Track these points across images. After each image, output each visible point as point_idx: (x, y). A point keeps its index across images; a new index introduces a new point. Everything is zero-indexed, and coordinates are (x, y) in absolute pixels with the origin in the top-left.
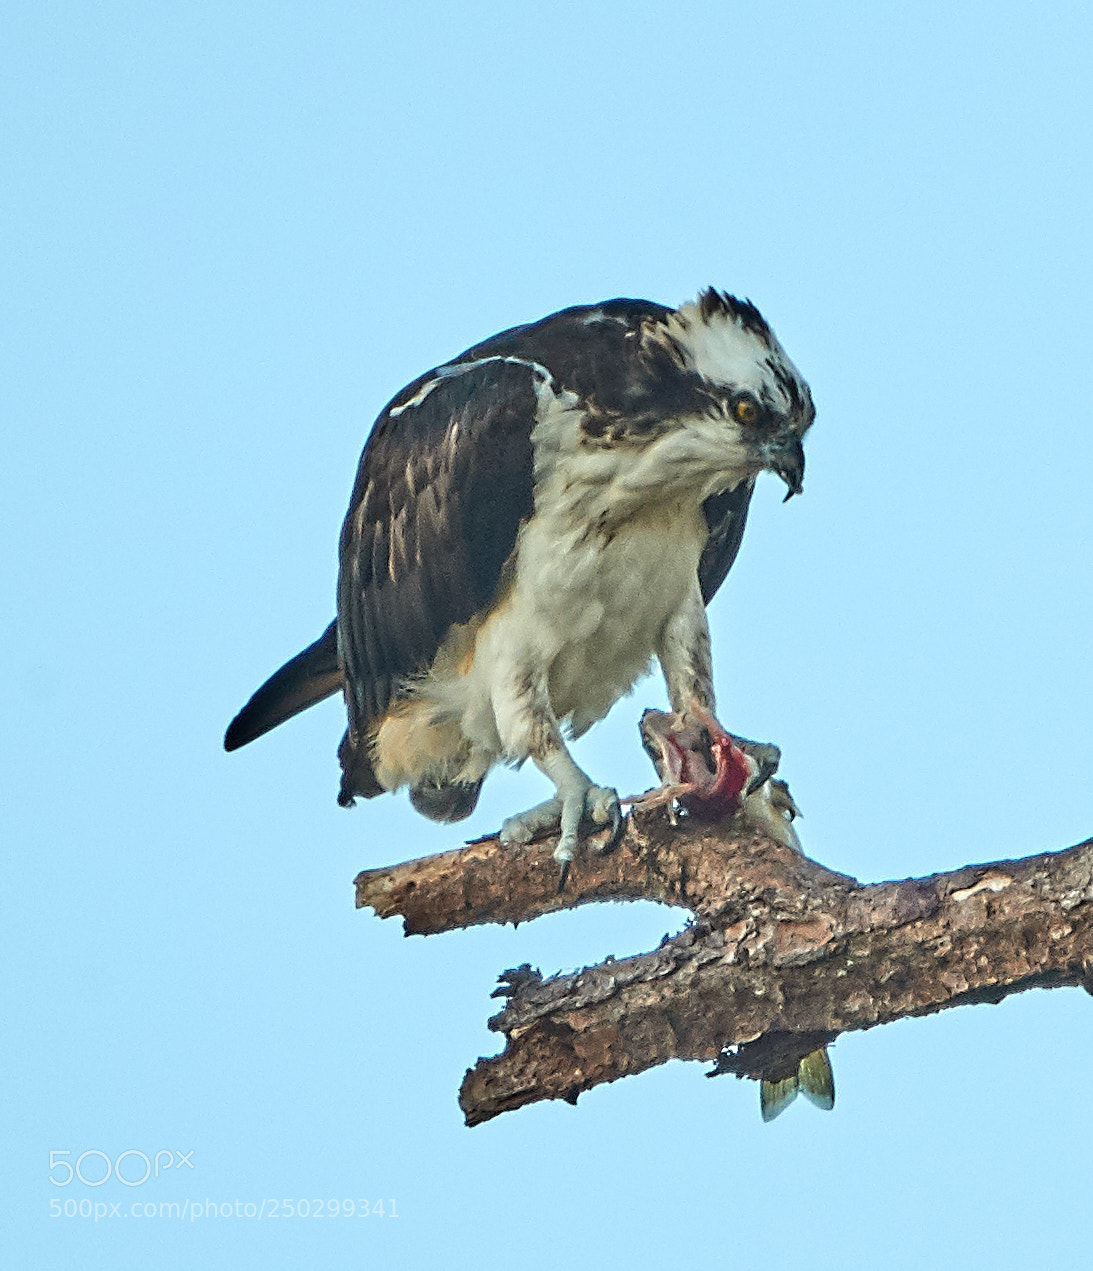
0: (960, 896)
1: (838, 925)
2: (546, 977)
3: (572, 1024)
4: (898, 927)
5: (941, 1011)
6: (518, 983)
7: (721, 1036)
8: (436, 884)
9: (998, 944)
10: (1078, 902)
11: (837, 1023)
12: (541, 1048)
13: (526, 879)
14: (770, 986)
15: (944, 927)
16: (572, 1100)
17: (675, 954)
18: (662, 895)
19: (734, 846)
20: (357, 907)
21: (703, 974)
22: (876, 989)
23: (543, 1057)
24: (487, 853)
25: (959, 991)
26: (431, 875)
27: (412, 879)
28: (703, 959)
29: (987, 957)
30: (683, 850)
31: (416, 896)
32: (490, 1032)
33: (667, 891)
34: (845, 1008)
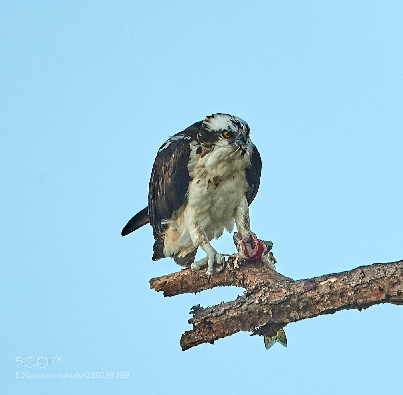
0: (322, 283)
1: (287, 292)
2: (204, 308)
3: (212, 322)
4: (304, 293)
5: (317, 316)
6: (197, 310)
7: (254, 324)
8: (172, 282)
9: (333, 297)
10: (356, 285)
11: (288, 320)
12: (203, 328)
13: (198, 280)
14: (268, 310)
15: (318, 292)
17: (241, 301)
18: (237, 284)
19: (257, 270)
20: (150, 289)
21: (249, 307)
22: (298, 310)
23: (204, 331)
24: (187, 273)
25: (322, 311)
26: (171, 279)
27: (166, 281)
28: (249, 302)
29: (330, 301)
30: (243, 271)
31: (167, 285)
32: (189, 324)
33: (239, 283)
34: (289, 316)
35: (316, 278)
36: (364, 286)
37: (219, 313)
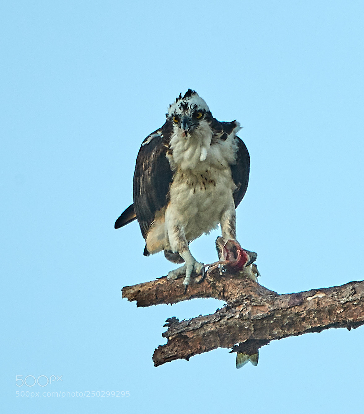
0: (309, 299)
1: (271, 307)
2: (180, 321)
3: (188, 336)
4: (290, 308)
5: (302, 334)
6: (172, 322)
7: (234, 340)
8: (147, 291)
9: (321, 314)
10: (346, 301)
11: (270, 337)
12: (178, 343)
13: (175, 290)
14: (250, 325)
15: (304, 308)
16: (188, 359)
17: (220, 315)
18: (217, 296)
19: (239, 282)
20: (122, 298)
21: (229, 321)
22: (282, 327)
23: (179, 346)
24: (163, 282)
25: (308, 328)
26: (145, 288)
27: (140, 290)
28: (229, 316)
29: (317, 318)
30: (224, 282)
31: (141, 295)
32: (163, 337)
33: (218, 295)
34: (273, 333)
35: (302, 293)
36: (354, 304)
37: (196, 326)
